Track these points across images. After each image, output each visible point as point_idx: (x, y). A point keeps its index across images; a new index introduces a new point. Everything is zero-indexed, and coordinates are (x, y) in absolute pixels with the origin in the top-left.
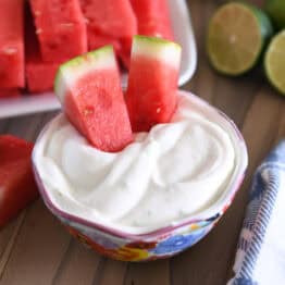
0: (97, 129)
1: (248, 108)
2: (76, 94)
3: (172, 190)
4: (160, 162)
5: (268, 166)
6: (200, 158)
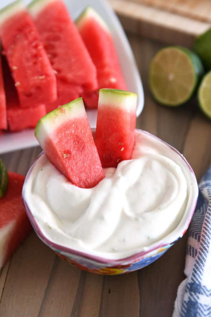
0: (74, 169)
1: (186, 134)
2: (55, 141)
3: (140, 219)
4: (128, 195)
5: (207, 185)
6: (159, 189)
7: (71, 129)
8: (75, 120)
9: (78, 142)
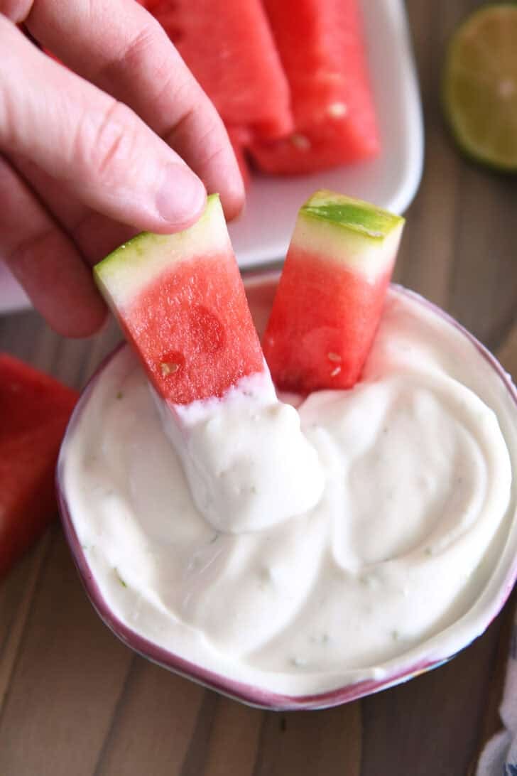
7: (185, 292)
8: (196, 263)
9: (205, 328)
